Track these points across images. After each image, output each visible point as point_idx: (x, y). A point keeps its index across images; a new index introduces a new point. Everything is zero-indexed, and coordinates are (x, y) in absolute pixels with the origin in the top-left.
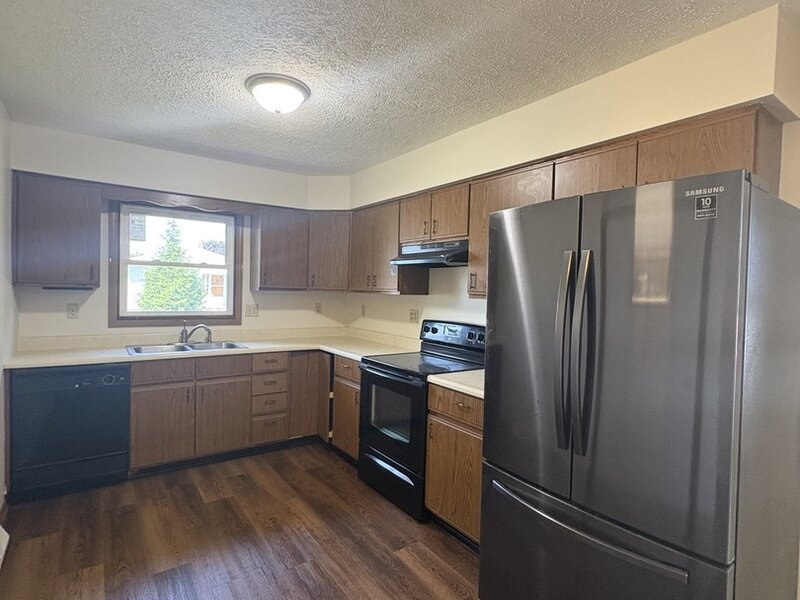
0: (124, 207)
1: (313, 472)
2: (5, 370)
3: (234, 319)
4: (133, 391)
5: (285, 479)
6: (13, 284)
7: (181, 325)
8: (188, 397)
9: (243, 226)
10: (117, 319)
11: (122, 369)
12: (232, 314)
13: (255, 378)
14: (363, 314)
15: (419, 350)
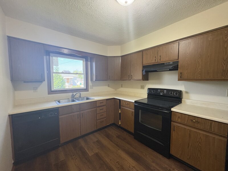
0: (51, 54)
1: (118, 137)
2: (9, 115)
3: (86, 90)
4: (60, 117)
5: (112, 141)
6: (11, 81)
7: (71, 92)
8: (78, 117)
9: (88, 61)
10: (51, 92)
11: (56, 110)
12: (86, 88)
13: (97, 108)
14: (122, 87)
15: (147, 97)
